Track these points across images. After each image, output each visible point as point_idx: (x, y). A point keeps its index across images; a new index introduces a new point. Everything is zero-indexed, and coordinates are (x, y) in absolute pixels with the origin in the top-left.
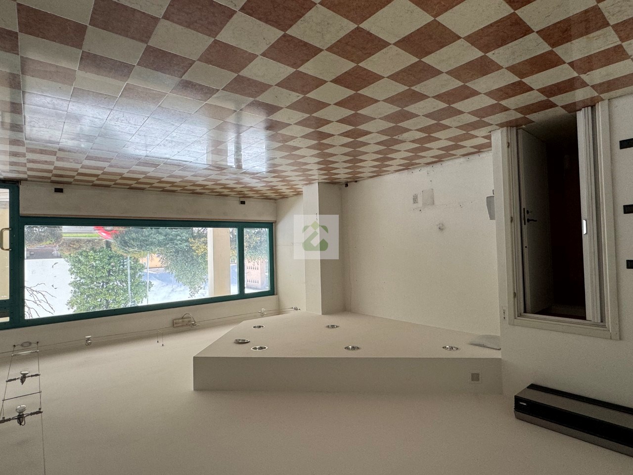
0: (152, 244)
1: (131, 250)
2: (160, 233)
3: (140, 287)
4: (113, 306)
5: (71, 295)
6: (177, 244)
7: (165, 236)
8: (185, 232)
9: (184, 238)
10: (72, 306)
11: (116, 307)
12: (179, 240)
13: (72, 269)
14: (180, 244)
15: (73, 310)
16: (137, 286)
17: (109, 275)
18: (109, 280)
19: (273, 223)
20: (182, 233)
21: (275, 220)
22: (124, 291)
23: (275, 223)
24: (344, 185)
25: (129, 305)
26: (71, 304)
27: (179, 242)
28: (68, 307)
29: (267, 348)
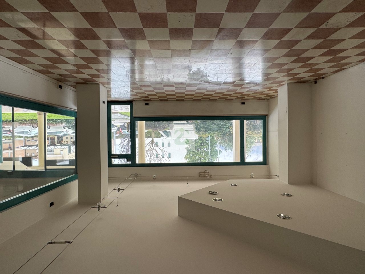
0: (211, 130)
1: (201, 133)
2: (215, 124)
3: (215, 152)
4: (203, 161)
5: (186, 154)
6: (224, 130)
7: (217, 125)
8: (228, 123)
9: (227, 126)
10: (186, 159)
11: (204, 162)
12: (225, 128)
13: (186, 141)
14: (226, 130)
15: (187, 161)
16: (213, 151)
17: (201, 145)
18: (201, 148)
19: (266, 116)
20: (226, 124)
21: (267, 114)
22: (208, 154)
23: (267, 116)
24: (314, 83)
25: (210, 161)
26: (186, 158)
27: (225, 129)
28: (185, 159)
29: (223, 200)
